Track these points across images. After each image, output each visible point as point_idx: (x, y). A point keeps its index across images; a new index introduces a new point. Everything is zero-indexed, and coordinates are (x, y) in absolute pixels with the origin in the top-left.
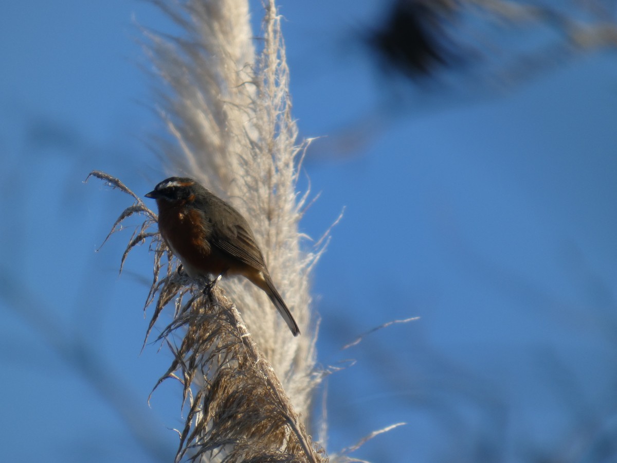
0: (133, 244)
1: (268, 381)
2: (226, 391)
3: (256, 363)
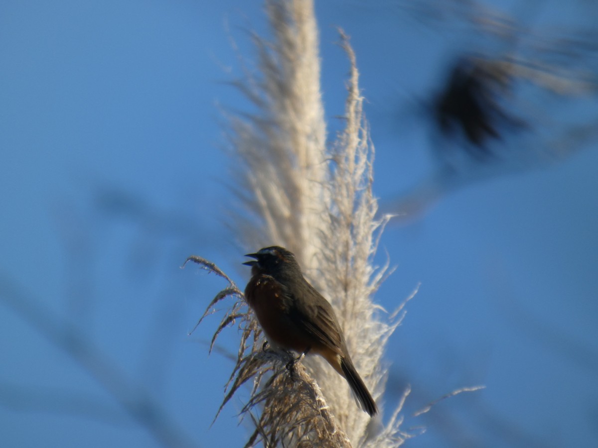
0: (224, 325)
3: (333, 434)
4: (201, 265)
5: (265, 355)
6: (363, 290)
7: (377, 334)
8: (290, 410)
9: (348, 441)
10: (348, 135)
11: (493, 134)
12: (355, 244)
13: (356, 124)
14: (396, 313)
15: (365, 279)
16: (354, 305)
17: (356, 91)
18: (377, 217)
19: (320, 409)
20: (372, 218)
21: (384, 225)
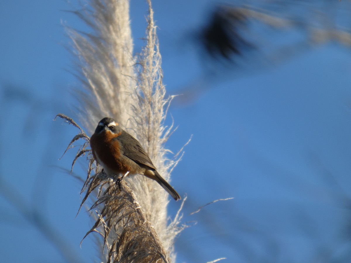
0: (79, 156)
1: (151, 233)
2: (128, 239)
3: (144, 223)
4: (64, 120)
5: (103, 175)
6: (158, 141)
7: (167, 166)
8: (119, 209)
9: (153, 227)
10: (148, 49)
11: (236, 51)
12: (154, 114)
13: (153, 42)
14: (178, 154)
15: (160, 134)
16: (153, 149)
17: (152, 22)
18: (165, 98)
19: (136, 209)
20: (163, 98)
21: (170, 101)
